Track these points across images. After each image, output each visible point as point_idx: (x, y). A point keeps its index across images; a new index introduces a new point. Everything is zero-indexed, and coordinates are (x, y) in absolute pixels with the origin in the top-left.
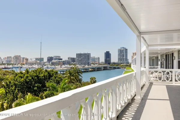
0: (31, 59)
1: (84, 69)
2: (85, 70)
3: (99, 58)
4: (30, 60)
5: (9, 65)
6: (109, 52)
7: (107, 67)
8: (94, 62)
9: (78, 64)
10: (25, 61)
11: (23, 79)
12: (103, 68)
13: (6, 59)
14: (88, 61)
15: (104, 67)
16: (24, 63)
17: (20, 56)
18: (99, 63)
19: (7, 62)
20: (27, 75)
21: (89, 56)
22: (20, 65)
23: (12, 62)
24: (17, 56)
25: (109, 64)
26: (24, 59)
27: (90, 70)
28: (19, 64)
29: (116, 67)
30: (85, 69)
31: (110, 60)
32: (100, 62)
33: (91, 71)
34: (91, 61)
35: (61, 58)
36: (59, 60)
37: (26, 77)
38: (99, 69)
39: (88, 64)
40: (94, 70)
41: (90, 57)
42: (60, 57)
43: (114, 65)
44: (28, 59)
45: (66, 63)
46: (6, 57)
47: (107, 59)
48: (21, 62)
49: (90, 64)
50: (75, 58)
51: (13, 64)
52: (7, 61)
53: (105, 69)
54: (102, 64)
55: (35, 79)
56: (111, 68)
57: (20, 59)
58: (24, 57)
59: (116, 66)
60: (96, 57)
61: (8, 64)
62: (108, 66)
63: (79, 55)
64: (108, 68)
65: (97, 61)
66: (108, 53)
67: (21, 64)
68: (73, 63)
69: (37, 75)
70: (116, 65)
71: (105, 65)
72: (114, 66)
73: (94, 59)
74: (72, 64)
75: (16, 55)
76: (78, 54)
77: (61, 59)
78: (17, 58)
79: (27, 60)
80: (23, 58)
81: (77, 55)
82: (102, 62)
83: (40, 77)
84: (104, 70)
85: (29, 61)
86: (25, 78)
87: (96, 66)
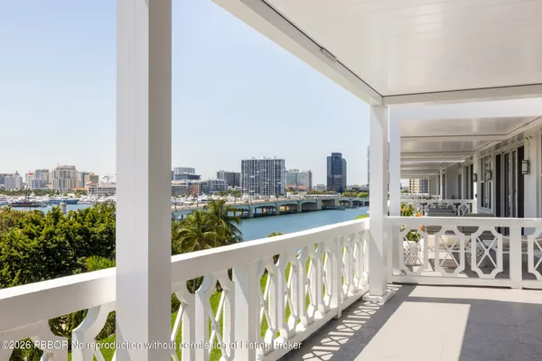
0: (107, 177)
1: (263, 207)
2: (265, 210)
3: (310, 173)
4: (105, 181)
5: (40, 195)
6: (340, 154)
7: (333, 200)
8: (294, 187)
9: (247, 192)
10: (88, 182)
11: (35, 242)
12: (320, 205)
13: (33, 178)
14: (276, 182)
15: (323, 201)
16: (87, 188)
17: (74, 168)
18: (310, 187)
19: (37, 186)
20: (51, 228)
21: (280, 168)
22: (73, 195)
23: (51, 187)
24: (66, 168)
25: (341, 191)
26: (87, 177)
27: (282, 208)
28: (70, 191)
29: (360, 200)
30: (267, 207)
31: (343, 180)
32: (314, 184)
33: (283, 213)
34: (285, 183)
35: (196, 174)
36: (188, 181)
37: (47, 234)
38: (308, 208)
39: (278, 192)
40: (293, 209)
41: (282, 170)
42: (193, 170)
43: (354, 194)
44: (97, 177)
45: (212, 187)
46: (33, 171)
47: (336, 176)
48: (78, 185)
49: (282, 191)
50: (239, 174)
51: (51, 193)
52: (35, 183)
53: (328, 205)
54: (320, 191)
55: (78, 242)
56: (345, 205)
57: (75, 178)
58: (87, 171)
59: (361, 196)
60: (300, 171)
61: (38, 193)
62: (338, 197)
63: (249, 165)
64: (337, 204)
65: (305, 181)
66: (336, 158)
67: (78, 191)
68: (232, 189)
69: (85, 229)
70: (361, 194)
71: (328, 196)
72: (356, 196)
73: (295, 176)
74: (229, 192)
75: (62, 165)
76: (248, 161)
77: (197, 177)
78: (65, 173)
79: (94, 178)
80: (84, 174)
81: (242, 165)
82: (319, 187)
83: (93, 233)
84: (324, 209)
85: (102, 182)
86: (42, 238)
87: (301, 196)
